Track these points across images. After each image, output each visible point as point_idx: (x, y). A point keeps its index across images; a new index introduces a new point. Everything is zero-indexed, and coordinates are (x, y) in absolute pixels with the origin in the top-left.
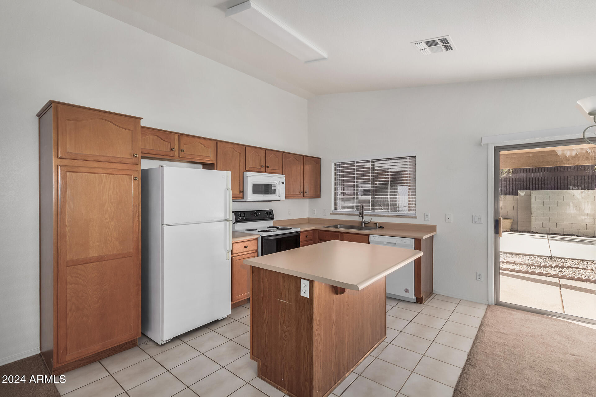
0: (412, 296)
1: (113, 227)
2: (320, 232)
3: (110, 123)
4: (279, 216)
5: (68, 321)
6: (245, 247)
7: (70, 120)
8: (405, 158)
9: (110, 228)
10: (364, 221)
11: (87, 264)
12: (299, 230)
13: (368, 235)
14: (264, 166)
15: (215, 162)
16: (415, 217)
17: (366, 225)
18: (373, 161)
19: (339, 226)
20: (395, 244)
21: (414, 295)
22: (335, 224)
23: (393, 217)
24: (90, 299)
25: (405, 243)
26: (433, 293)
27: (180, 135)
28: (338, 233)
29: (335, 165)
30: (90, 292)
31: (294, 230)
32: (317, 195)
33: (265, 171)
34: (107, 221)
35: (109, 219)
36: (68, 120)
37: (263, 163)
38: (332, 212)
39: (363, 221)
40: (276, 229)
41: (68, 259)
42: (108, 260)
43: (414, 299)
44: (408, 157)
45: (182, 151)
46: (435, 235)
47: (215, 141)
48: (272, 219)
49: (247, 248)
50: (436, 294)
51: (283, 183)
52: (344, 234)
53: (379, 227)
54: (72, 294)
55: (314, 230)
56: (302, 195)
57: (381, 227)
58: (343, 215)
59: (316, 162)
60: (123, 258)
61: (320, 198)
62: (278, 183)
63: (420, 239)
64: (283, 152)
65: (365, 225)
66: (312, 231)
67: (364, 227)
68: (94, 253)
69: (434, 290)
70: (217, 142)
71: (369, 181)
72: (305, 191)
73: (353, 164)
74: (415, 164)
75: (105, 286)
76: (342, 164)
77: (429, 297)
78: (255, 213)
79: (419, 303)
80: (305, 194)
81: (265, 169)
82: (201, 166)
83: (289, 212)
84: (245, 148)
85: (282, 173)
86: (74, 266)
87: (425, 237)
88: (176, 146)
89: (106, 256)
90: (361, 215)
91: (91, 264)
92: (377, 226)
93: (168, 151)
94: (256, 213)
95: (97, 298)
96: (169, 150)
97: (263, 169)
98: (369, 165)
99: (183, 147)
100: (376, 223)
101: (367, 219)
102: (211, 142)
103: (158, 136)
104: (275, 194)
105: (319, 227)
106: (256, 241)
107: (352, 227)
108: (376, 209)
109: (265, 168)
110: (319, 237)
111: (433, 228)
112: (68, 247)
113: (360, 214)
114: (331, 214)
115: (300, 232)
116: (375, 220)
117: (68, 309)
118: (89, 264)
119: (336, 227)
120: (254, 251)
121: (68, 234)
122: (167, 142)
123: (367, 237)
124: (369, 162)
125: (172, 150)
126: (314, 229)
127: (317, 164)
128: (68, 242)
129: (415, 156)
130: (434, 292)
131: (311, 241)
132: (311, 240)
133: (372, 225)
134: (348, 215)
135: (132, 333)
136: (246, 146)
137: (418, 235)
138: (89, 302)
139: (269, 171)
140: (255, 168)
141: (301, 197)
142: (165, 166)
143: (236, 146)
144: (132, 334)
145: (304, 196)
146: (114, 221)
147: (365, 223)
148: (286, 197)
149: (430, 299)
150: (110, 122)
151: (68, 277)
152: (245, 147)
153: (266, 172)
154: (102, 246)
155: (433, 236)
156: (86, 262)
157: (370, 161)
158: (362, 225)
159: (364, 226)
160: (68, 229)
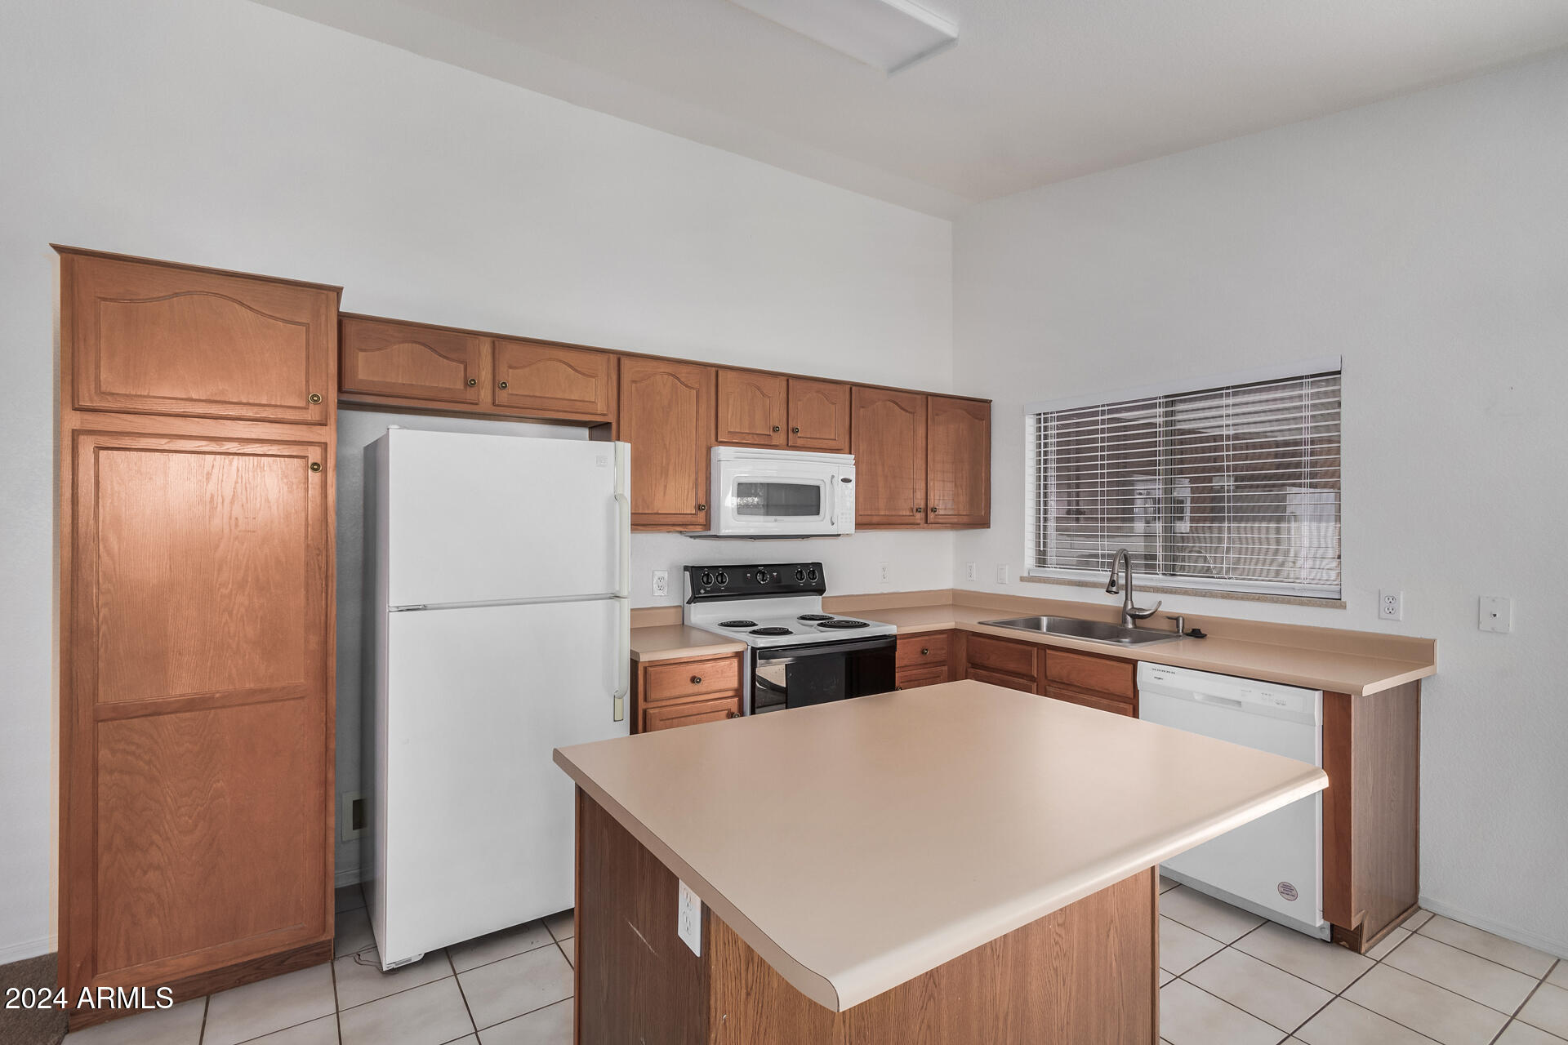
0: (1310, 913)
1: (243, 610)
2: (970, 637)
3: (237, 306)
4: (838, 584)
5: (101, 878)
6: (695, 680)
7: (112, 300)
8: (1295, 381)
9: (235, 612)
10: (1133, 608)
11: (161, 717)
12: (892, 629)
13: (1134, 663)
14: (783, 426)
15: (611, 418)
16: (1336, 602)
17: (1139, 622)
18: (1172, 400)
19: (1045, 621)
20: (1239, 703)
21: (1319, 914)
22: (1031, 613)
23: (1242, 599)
24: (168, 817)
25: (1280, 706)
26: (1420, 908)
27: (498, 341)
28: (1029, 648)
29: (1039, 421)
30: (169, 800)
31: (876, 629)
32: (976, 516)
33: (785, 443)
34: (224, 591)
35: (230, 586)
36: (104, 299)
37: (777, 417)
38: (1026, 575)
39: (1129, 607)
40: (820, 625)
41: (102, 698)
42: (224, 707)
43: (1321, 928)
44: (1307, 377)
45: (504, 386)
46: (1429, 677)
47: (611, 355)
48: (820, 590)
49: (698, 682)
50: (1435, 915)
51: (846, 481)
52: (1048, 651)
53: (1188, 635)
54: (114, 799)
55: (954, 633)
56: (919, 516)
57: (1197, 634)
58: (1060, 584)
59: (977, 411)
60: (273, 701)
61: (989, 527)
62: (828, 481)
63: (1350, 695)
64: (853, 385)
65: (1134, 623)
66: (944, 636)
67: (1129, 630)
68: (183, 685)
69: (1421, 895)
70: (620, 356)
71: (1153, 473)
72: (930, 505)
73: (1095, 414)
74: (1339, 404)
75: (218, 781)
76: (1059, 418)
77: (1399, 925)
78: (760, 572)
79: (1344, 946)
80: (931, 516)
81: (790, 438)
82: (586, 432)
83: (884, 569)
84: (714, 372)
85: (847, 449)
86: (120, 719)
87: (1369, 689)
88: (484, 373)
89: (217, 695)
90: (1114, 589)
91: (173, 715)
92: (1178, 626)
93: (458, 387)
94: (763, 574)
95: (190, 817)
96: (460, 385)
97: (780, 438)
98: (1158, 415)
99: (506, 374)
100: (1177, 619)
101: (1143, 601)
102: (599, 358)
103: (423, 344)
104: (818, 513)
105: (970, 622)
106: (735, 662)
107: (1085, 629)
108: (1183, 568)
109: (785, 437)
110: (968, 655)
111: (1420, 652)
112: (101, 665)
113: (1112, 583)
114: (1022, 579)
115: (895, 636)
116: (1174, 605)
117: (101, 842)
118: (166, 716)
119: (1035, 625)
120: (730, 693)
121: (103, 628)
122: (453, 360)
123: (1130, 667)
124: (1154, 406)
125: (470, 383)
126: (953, 627)
127: (977, 421)
128: (102, 651)
129: (1339, 372)
130: (1421, 903)
131: (939, 669)
132: (942, 663)
133: (1165, 625)
134: (1079, 586)
135: (300, 926)
136: (719, 368)
137: (1339, 678)
138: (166, 827)
139: (800, 442)
140: (751, 436)
141: (919, 524)
142: (396, 427)
143: (683, 372)
144: (301, 929)
145: (926, 522)
146: (246, 593)
147: (1134, 617)
148: (861, 525)
149: (1398, 935)
150: (234, 300)
151: (101, 753)
152: (717, 372)
153: (788, 446)
154: (209, 664)
155: (1418, 683)
156: (155, 711)
157: (1158, 401)
158: (1125, 621)
159: (1130, 626)
160: (104, 612)
